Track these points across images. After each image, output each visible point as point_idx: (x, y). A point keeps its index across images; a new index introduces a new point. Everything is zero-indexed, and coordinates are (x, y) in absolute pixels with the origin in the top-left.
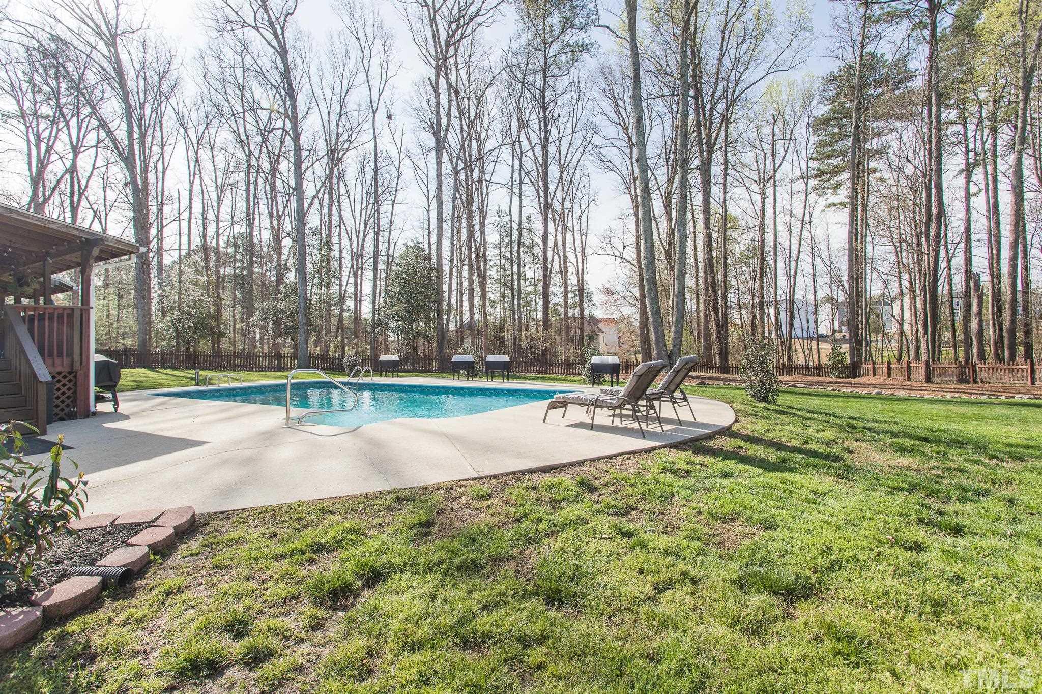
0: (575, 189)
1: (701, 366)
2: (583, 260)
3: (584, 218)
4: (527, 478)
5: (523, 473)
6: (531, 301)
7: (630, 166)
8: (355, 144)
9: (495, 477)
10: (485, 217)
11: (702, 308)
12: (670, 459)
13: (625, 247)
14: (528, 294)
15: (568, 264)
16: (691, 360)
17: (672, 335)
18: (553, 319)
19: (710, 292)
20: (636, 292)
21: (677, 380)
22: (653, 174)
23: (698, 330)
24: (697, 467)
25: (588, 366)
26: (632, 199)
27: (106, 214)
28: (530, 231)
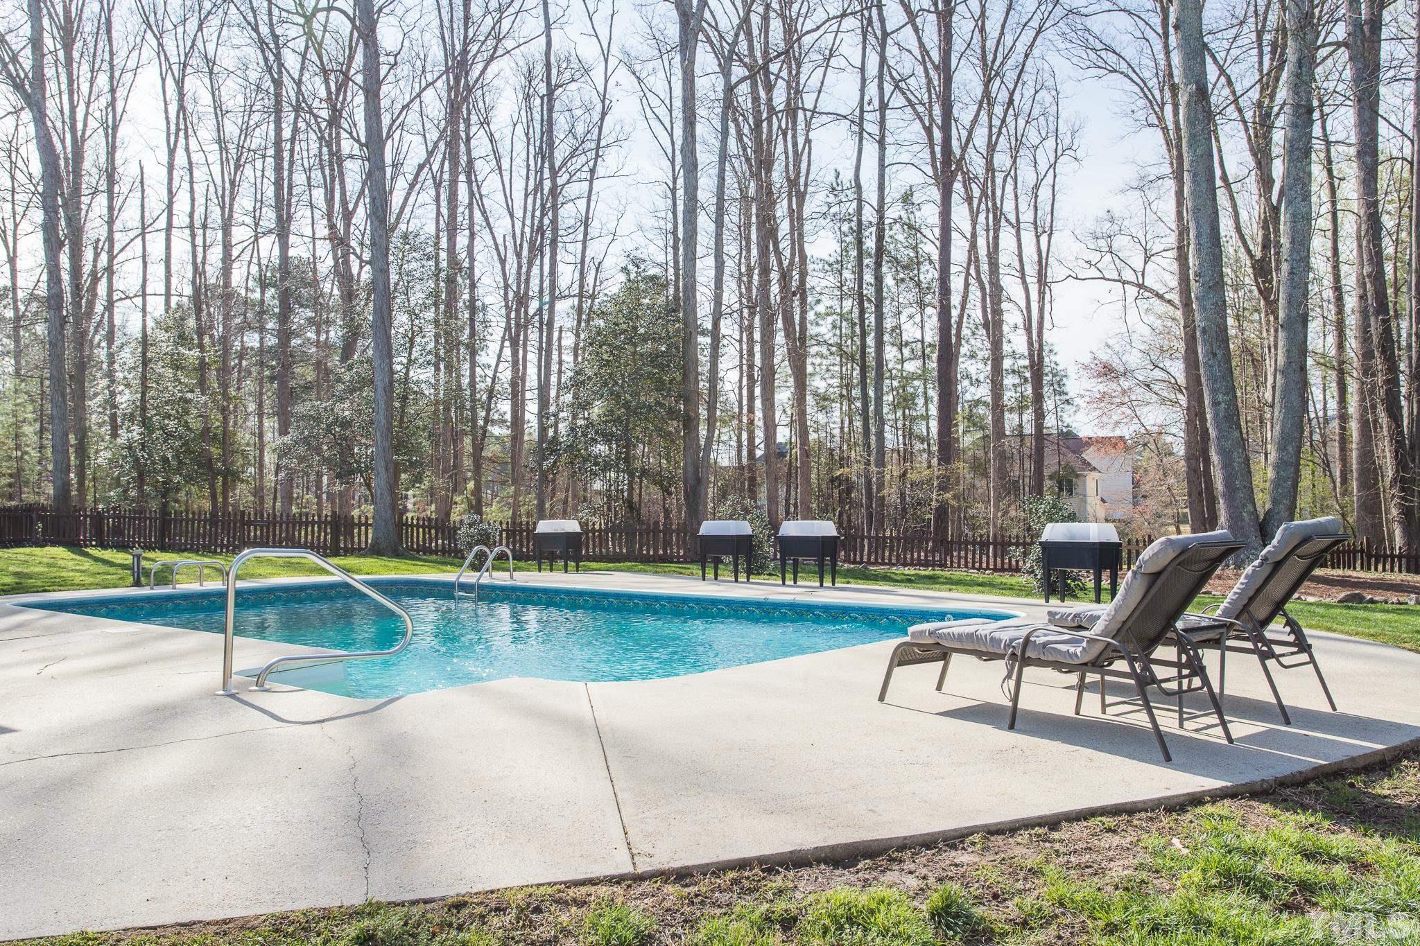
0: (1021, 122)
1: (1352, 552)
2: (1041, 294)
3: (1044, 193)
4: (778, 882)
5: (771, 865)
6: (914, 396)
7: (1161, 57)
8: (509, 44)
9: (682, 876)
10: (801, 197)
11: (1353, 408)
12: (1248, 840)
13: (1147, 259)
14: (907, 379)
15: (1004, 306)
16: (1320, 531)
17: (1270, 473)
18: (967, 440)
19: (1378, 362)
20: (1177, 369)
21: (1277, 588)
22: (1222, 71)
23: (1344, 459)
24: (1339, 872)
25: (1036, 550)
26: (1168, 142)
27: (16, 225)
28: (912, 228)
